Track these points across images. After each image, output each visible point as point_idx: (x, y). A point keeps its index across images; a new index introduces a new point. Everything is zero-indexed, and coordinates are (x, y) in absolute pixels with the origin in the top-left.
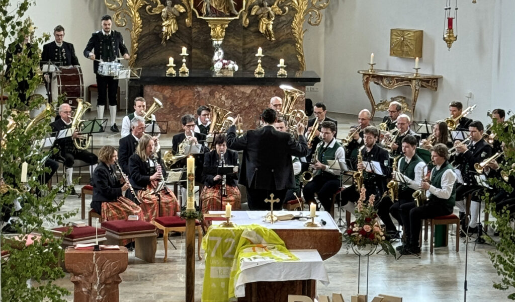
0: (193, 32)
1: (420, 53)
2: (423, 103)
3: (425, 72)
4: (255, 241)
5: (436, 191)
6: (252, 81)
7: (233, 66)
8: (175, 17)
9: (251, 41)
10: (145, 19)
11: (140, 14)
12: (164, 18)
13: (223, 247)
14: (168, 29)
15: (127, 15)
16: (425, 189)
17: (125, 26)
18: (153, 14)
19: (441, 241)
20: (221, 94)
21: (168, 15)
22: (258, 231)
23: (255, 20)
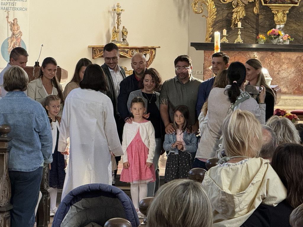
0: (260, 18)
8: (244, 5)
10: (219, 7)
11: (215, 3)
12: (234, 5)
14: (237, 15)
15: (204, 4)
17: (201, 13)
18: (226, 3)
20: (270, 60)
21: (237, 3)
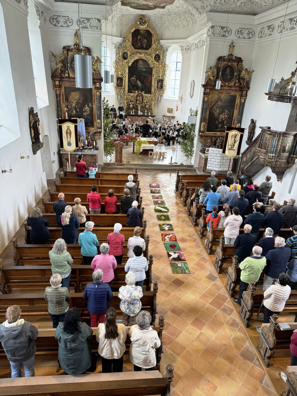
0: (135, 107)
1: (172, 112)
2: (172, 121)
3: (173, 115)
4: (144, 142)
5: (173, 135)
6: (145, 116)
7: (142, 113)
8: (132, 104)
9: (145, 109)
10: (127, 104)
13: (139, 143)
14: (131, 106)
15: (124, 104)
16: (171, 135)
18: (129, 104)
19: (173, 144)
20: (139, 118)
22: (145, 141)
23: (145, 105)
